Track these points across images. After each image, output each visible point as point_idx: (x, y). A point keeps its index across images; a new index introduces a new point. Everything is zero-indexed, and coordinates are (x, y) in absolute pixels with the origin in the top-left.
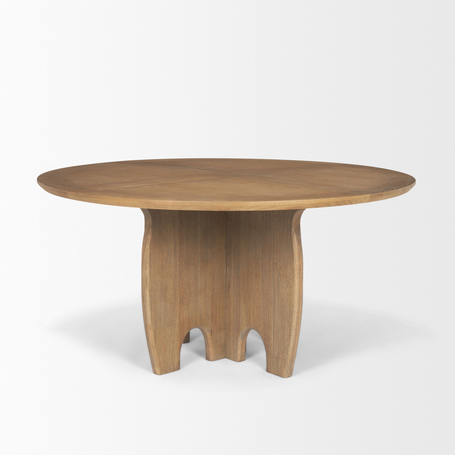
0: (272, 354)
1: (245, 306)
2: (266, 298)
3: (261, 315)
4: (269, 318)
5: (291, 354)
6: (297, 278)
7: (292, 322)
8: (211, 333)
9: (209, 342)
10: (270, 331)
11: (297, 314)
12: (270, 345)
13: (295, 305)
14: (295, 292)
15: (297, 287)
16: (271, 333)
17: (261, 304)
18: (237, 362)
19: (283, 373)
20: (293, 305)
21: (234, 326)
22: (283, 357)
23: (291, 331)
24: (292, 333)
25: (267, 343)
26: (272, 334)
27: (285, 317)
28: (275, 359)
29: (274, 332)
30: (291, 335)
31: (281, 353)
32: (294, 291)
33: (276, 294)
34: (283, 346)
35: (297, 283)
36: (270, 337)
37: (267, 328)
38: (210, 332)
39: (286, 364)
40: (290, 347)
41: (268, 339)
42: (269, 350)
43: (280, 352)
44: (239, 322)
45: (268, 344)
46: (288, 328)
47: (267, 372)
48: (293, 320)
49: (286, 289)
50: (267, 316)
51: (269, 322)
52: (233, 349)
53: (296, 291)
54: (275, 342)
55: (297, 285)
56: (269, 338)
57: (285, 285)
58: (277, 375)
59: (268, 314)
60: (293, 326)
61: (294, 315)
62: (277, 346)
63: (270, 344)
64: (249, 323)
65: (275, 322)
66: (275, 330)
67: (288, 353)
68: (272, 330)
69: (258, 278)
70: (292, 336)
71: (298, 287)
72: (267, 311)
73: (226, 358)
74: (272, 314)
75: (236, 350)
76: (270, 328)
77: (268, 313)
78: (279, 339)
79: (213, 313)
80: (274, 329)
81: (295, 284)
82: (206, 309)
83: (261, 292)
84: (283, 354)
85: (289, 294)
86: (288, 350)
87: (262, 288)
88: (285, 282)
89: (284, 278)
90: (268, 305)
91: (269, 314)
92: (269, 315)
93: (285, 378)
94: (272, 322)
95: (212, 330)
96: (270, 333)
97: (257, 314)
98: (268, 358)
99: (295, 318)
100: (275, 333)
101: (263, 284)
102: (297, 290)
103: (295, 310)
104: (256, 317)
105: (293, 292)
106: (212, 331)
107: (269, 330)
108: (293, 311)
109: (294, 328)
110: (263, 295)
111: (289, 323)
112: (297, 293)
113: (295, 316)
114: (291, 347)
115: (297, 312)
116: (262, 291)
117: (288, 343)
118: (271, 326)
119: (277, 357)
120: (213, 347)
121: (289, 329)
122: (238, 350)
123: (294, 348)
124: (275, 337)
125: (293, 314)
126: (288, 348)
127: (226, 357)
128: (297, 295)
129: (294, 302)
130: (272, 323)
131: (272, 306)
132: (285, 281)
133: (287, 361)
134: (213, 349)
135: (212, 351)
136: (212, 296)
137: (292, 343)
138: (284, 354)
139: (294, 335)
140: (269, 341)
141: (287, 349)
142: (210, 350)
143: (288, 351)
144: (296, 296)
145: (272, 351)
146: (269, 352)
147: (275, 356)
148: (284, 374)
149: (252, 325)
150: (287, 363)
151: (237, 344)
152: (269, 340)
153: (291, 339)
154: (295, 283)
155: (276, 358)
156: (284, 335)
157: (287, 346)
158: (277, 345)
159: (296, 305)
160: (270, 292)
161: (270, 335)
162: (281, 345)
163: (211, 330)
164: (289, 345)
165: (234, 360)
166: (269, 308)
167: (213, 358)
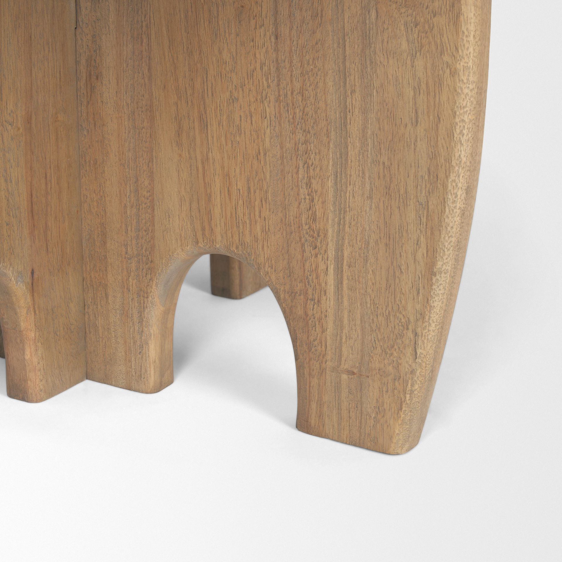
0: (329, 357)
1: (180, 155)
2: (295, 113)
3: (266, 192)
4: (313, 200)
5: (430, 352)
6: (475, 6)
7: (443, 211)
8: (33, 288)
9: (23, 325)
10: (316, 256)
11: (468, 173)
12: (320, 320)
13: (461, 132)
14: (461, 73)
15: (471, 49)
16: (322, 266)
17: (267, 140)
18: (147, 393)
19: (391, 438)
20: (450, 135)
21: (126, 246)
22: (390, 368)
23: (435, 251)
24: (440, 264)
25: (300, 311)
26: (331, 271)
27: (402, 192)
28: (344, 377)
29: (339, 260)
30: (435, 270)
31: (379, 350)
32: (460, 66)
33: (353, 92)
34: (392, 318)
35: (472, 28)
36: (320, 285)
37: (303, 245)
38: (28, 280)
39: (408, 396)
40: (430, 325)
41: (310, 291)
42: (312, 338)
43: (375, 348)
44: (154, 225)
45: (306, 315)
46: (422, 239)
47: (299, 430)
48: (450, 202)
49: (409, 62)
50: (304, 191)
51: (315, 220)
52: (125, 342)
53: (466, 68)
54: (346, 303)
55: (471, 38)
56: (314, 289)
57: (404, 46)
58: (355, 445)
59: (309, 185)
60: (449, 229)
61: (454, 181)
62: (358, 322)
63: (317, 316)
64: (203, 229)
65: (347, 218)
66: (346, 254)
67: (419, 351)
68: (331, 253)
69: (253, 22)
70: (443, 275)
71: (477, 51)
72: (301, 171)
73: (87, 379)
74: (330, 183)
75: (141, 347)
76: (318, 244)
77: (309, 178)
78: (369, 290)
79: (34, 196)
80: (339, 249)
81: (466, 33)
82: (6, 181)
83: (269, 86)
84: (392, 354)
85: (427, 84)
86: (416, 334)
87: (273, 69)
88: (402, 28)
89: (403, 10)
90: (306, 142)
91: (313, 181)
92: (314, 185)
93: (398, 454)
94: (331, 216)
95: (33, 273)
96: (317, 267)
97: (249, 188)
98: (310, 374)
99: (459, 193)
100: (345, 267)
101: (276, 50)
102: (470, 64)
103: (462, 156)
104: (241, 202)
105: (454, 73)
106: (36, 276)
107: (313, 252)
108: (448, 160)
109: (453, 239)
110: (278, 100)
111: (424, 220)
112: (471, 79)
113: (460, 185)
114: (433, 325)
115: (468, 164)
116: (275, 82)
117: (418, 307)
118: (325, 235)
119: (355, 371)
120: (39, 344)
121: (423, 245)
122: (147, 344)
123: (442, 328)
124: (345, 282)
125: (452, 177)
126: (419, 330)
127: (88, 377)
128: (471, 87)
129: (457, 120)
130: (330, 222)
131: (331, 145)
132: (406, 24)
133: (412, 385)
134: (40, 352)
135: (35, 360)
136: (28, 120)
137: (440, 303)
138: (395, 354)
139: (449, 268)
140: (312, 300)
141: (410, 335)
142: (27, 356)
143: (420, 342)
144: (466, 91)
145: (329, 342)
146: (313, 349)
147: (345, 366)
148: (394, 441)
149: (219, 238)
150: (412, 392)
151: (141, 321)
152: (310, 296)
153: (434, 287)
154: (464, 28)
155: (353, 373)
156: (398, 273)
157: (412, 319)
158: (358, 316)
159: (465, 132)
160: (321, 85)
161: (317, 277)
162: (380, 318)
163: (29, 273)
164: (422, 316)
165: (129, 388)
166: (312, 157)
167: (42, 387)
